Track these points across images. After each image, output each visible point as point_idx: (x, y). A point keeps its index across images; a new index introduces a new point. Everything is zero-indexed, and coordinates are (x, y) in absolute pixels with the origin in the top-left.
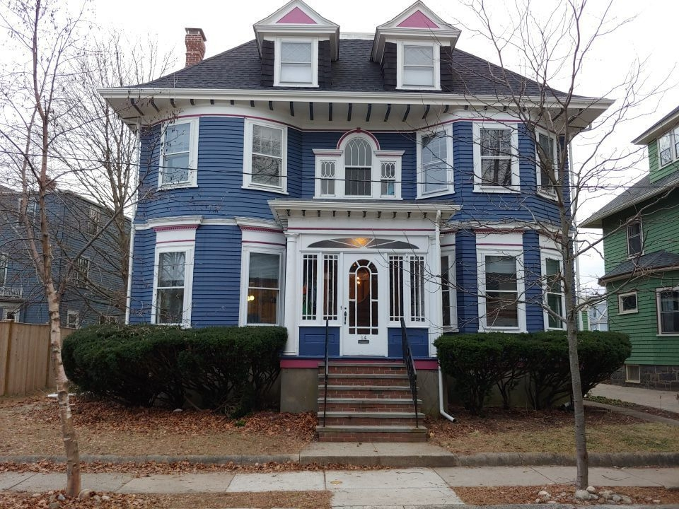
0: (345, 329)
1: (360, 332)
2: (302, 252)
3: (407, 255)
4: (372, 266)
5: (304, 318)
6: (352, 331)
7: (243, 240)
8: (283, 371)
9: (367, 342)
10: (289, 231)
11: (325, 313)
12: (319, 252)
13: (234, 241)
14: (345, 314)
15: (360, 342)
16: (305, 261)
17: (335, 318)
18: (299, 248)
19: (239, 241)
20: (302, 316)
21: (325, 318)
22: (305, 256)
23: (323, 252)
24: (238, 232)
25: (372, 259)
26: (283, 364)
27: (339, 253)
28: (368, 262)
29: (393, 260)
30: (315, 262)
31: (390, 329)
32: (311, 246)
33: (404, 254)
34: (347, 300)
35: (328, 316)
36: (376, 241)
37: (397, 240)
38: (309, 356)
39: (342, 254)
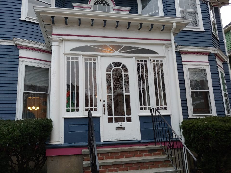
0: (104, 119)
1: (117, 120)
2: (65, 54)
3: (150, 58)
4: (124, 67)
5: (68, 111)
6: (110, 120)
7: (20, 56)
8: (49, 160)
9: (123, 128)
10: (53, 36)
11: (87, 106)
12: (80, 55)
13: (13, 57)
14: (104, 106)
15: (118, 129)
16: (68, 62)
17: (96, 110)
18: (62, 51)
19: (17, 57)
20: (66, 108)
21: (87, 110)
22: (68, 58)
23: (84, 55)
24: (16, 51)
25: (123, 61)
26: (49, 153)
27: (97, 56)
28: (120, 64)
29: (140, 63)
30: (77, 63)
31: (141, 117)
32: (73, 50)
33: (148, 57)
34: (105, 94)
35: (89, 108)
36: (126, 48)
37: (142, 47)
38: (73, 144)
39: (99, 57)
